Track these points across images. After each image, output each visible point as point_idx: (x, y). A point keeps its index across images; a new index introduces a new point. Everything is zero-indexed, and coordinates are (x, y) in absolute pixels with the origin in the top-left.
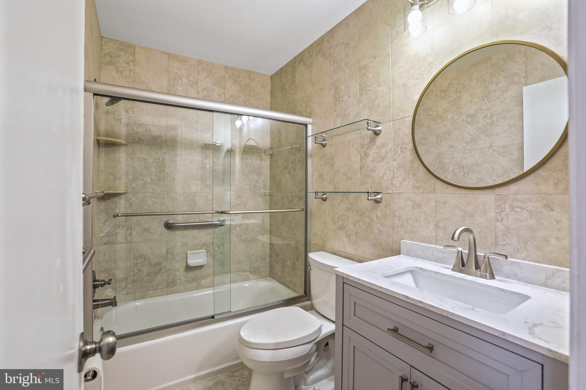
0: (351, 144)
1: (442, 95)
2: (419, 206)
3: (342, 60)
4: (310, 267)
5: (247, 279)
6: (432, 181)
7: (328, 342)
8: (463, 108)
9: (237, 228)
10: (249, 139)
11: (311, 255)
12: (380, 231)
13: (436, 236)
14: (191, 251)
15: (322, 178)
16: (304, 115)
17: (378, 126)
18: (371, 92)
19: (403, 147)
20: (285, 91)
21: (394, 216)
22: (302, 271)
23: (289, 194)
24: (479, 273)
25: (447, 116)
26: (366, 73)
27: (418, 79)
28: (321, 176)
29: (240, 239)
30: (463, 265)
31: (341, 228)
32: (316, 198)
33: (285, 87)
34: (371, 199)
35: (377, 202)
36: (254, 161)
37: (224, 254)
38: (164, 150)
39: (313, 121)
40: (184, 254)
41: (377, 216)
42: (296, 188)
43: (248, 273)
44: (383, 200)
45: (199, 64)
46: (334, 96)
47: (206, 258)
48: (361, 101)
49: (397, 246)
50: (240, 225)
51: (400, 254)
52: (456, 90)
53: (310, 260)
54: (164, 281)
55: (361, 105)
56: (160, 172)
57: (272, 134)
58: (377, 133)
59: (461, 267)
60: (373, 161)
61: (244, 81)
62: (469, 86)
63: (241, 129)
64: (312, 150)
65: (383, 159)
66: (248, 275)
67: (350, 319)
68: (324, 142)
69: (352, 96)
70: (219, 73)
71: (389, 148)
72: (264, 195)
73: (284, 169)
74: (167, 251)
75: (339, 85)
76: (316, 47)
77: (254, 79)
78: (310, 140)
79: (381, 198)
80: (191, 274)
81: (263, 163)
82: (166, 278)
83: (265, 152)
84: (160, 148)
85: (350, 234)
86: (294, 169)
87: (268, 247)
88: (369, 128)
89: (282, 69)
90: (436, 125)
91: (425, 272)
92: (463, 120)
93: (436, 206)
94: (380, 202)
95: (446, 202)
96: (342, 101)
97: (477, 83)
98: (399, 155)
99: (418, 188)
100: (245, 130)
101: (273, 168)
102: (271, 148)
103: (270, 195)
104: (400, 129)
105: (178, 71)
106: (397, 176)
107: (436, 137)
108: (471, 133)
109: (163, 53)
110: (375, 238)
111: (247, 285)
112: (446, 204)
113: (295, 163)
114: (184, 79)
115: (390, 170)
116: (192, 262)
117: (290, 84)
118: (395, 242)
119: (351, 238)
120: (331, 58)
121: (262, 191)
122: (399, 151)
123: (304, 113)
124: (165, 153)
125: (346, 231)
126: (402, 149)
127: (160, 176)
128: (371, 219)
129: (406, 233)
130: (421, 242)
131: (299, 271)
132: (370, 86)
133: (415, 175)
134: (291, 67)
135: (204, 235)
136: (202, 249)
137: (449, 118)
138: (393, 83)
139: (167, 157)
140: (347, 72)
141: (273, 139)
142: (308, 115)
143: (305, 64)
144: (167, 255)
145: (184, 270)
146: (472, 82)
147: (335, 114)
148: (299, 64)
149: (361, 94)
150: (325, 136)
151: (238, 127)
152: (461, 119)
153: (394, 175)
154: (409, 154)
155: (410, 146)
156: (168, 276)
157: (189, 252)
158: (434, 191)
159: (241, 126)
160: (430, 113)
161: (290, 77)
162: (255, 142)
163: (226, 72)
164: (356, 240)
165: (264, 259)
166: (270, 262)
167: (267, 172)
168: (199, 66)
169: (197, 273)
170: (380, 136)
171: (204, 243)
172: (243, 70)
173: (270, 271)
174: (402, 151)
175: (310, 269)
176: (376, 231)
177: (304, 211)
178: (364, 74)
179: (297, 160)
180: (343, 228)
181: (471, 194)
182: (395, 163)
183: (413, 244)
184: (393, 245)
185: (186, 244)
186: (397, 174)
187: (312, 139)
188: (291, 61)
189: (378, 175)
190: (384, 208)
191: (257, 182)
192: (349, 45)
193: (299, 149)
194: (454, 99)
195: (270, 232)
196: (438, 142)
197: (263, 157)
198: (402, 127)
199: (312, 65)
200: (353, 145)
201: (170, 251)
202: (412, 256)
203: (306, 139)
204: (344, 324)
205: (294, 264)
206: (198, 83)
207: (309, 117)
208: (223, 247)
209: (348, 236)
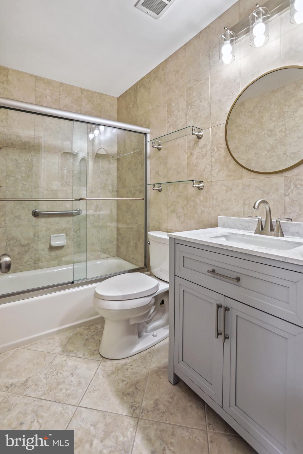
0: (180, 147)
1: (250, 115)
2: (231, 189)
3: (173, 84)
4: (149, 242)
5: (99, 258)
6: (240, 170)
7: (163, 300)
8: (265, 124)
9: (91, 217)
10: (100, 149)
11: (150, 233)
12: (203, 211)
13: (243, 211)
14: (53, 234)
15: (158, 174)
16: (144, 126)
17: (200, 132)
18: (195, 107)
19: (219, 147)
20: (129, 109)
21: (213, 199)
22: (143, 249)
23: (133, 189)
24: (273, 233)
25: (253, 131)
26: (191, 92)
27: (229, 96)
28: (157, 173)
29: (93, 225)
30: (262, 229)
31: (173, 211)
32: (153, 189)
33: (129, 106)
34: (195, 187)
35: (200, 189)
36: (104, 164)
37: (80, 237)
38: (32, 153)
39: (151, 131)
40: (48, 237)
41: (200, 200)
42: (138, 184)
43: (99, 253)
44: (204, 188)
45: (60, 86)
46: (167, 111)
47: (66, 240)
48: (188, 114)
49: (215, 221)
50: (93, 215)
51: (217, 227)
52: (260, 111)
53: (149, 237)
54: (32, 258)
55: (188, 117)
56: (29, 171)
57: (118, 143)
58: (199, 138)
59: (261, 230)
60: (197, 158)
61: (96, 101)
62: (269, 108)
63: (93, 140)
64: (150, 154)
65: (204, 156)
66: (99, 255)
67: (180, 270)
68: (159, 147)
69: (181, 111)
70: (76, 94)
71: (208, 148)
72: (112, 191)
73: (128, 170)
74: (34, 234)
75: (171, 103)
76: (153, 74)
77: (104, 100)
78: (148, 144)
79: (203, 186)
80: (53, 253)
81: (111, 166)
82: (33, 256)
83: (113, 157)
84: (29, 151)
85: (180, 215)
86: (136, 169)
87: (115, 232)
88: (194, 133)
89: (126, 92)
90: (245, 138)
91: (236, 235)
92: (265, 134)
93: (243, 188)
94: (202, 189)
95: (250, 185)
96: (173, 115)
97: (275, 105)
98: (216, 153)
99: (230, 176)
100: (97, 141)
101: (119, 170)
102: (118, 154)
103: (117, 191)
104: (216, 133)
105: (44, 91)
106: (215, 168)
107: (245, 147)
108: (271, 143)
109: (31, 75)
110: (199, 216)
111: (99, 263)
112: (250, 187)
113: (137, 164)
114: (48, 97)
115: (209, 165)
116: (54, 243)
117: (133, 103)
118: (214, 218)
119: (181, 219)
120: (165, 82)
121: (111, 187)
122: (216, 150)
123: (144, 125)
124: (33, 155)
125: (177, 214)
126: (218, 148)
127: (29, 174)
128: (196, 203)
129: (221, 211)
130: (232, 217)
131: (140, 249)
132: (194, 103)
133: (227, 166)
134: (134, 90)
135: (64, 222)
136: (62, 233)
137: (254, 132)
138: (211, 99)
139: (35, 159)
140: (177, 92)
141: (119, 147)
142: (147, 127)
143: (145, 88)
144: (34, 238)
145: (48, 249)
146: (271, 105)
147: (168, 125)
148: (140, 88)
149: (188, 109)
150: (160, 143)
151: (91, 139)
152: (263, 133)
153: (212, 168)
154: (223, 151)
155: (224, 145)
156: (35, 254)
157: (52, 236)
158: (241, 178)
159: (93, 138)
160: (241, 128)
161: (133, 98)
162: (105, 150)
163: (82, 93)
164: (185, 219)
165: (112, 242)
166: (117, 245)
167: (115, 173)
168: (61, 87)
169: (58, 252)
170: (201, 139)
171: (65, 228)
172: (95, 92)
173: (117, 252)
174: (218, 150)
175: (149, 243)
176: (199, 211)
177: (144, 200)
178: (190, 94)
179: (138, 162)
180: (174, 212)
181: (267, 178)
182: (213, 158)
183: (227, 218)
184: (212, 221)
185: (50, 229)
186: (215, 167)
187: (150, 145)
188: (134, 86)
189: (200, 169)
190: (205, 193)
191: (107, 181)
192: (178, 71)
193: (140, 153)
194: (258, 118)
195: (117, 221)
196: (246, 151)
197: (112, 161)
198: (218, 132)
199: (150, 89)
200: (182, 147)
201: (36, 235)
202: (226, 228)
203: (146, 145)
204: (176, 275)
205: (136, 244)
206: (59, 101)
207: (148, 128)
208: (80, 231)
209: (179, 217)
